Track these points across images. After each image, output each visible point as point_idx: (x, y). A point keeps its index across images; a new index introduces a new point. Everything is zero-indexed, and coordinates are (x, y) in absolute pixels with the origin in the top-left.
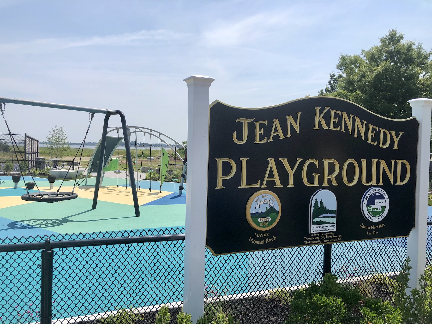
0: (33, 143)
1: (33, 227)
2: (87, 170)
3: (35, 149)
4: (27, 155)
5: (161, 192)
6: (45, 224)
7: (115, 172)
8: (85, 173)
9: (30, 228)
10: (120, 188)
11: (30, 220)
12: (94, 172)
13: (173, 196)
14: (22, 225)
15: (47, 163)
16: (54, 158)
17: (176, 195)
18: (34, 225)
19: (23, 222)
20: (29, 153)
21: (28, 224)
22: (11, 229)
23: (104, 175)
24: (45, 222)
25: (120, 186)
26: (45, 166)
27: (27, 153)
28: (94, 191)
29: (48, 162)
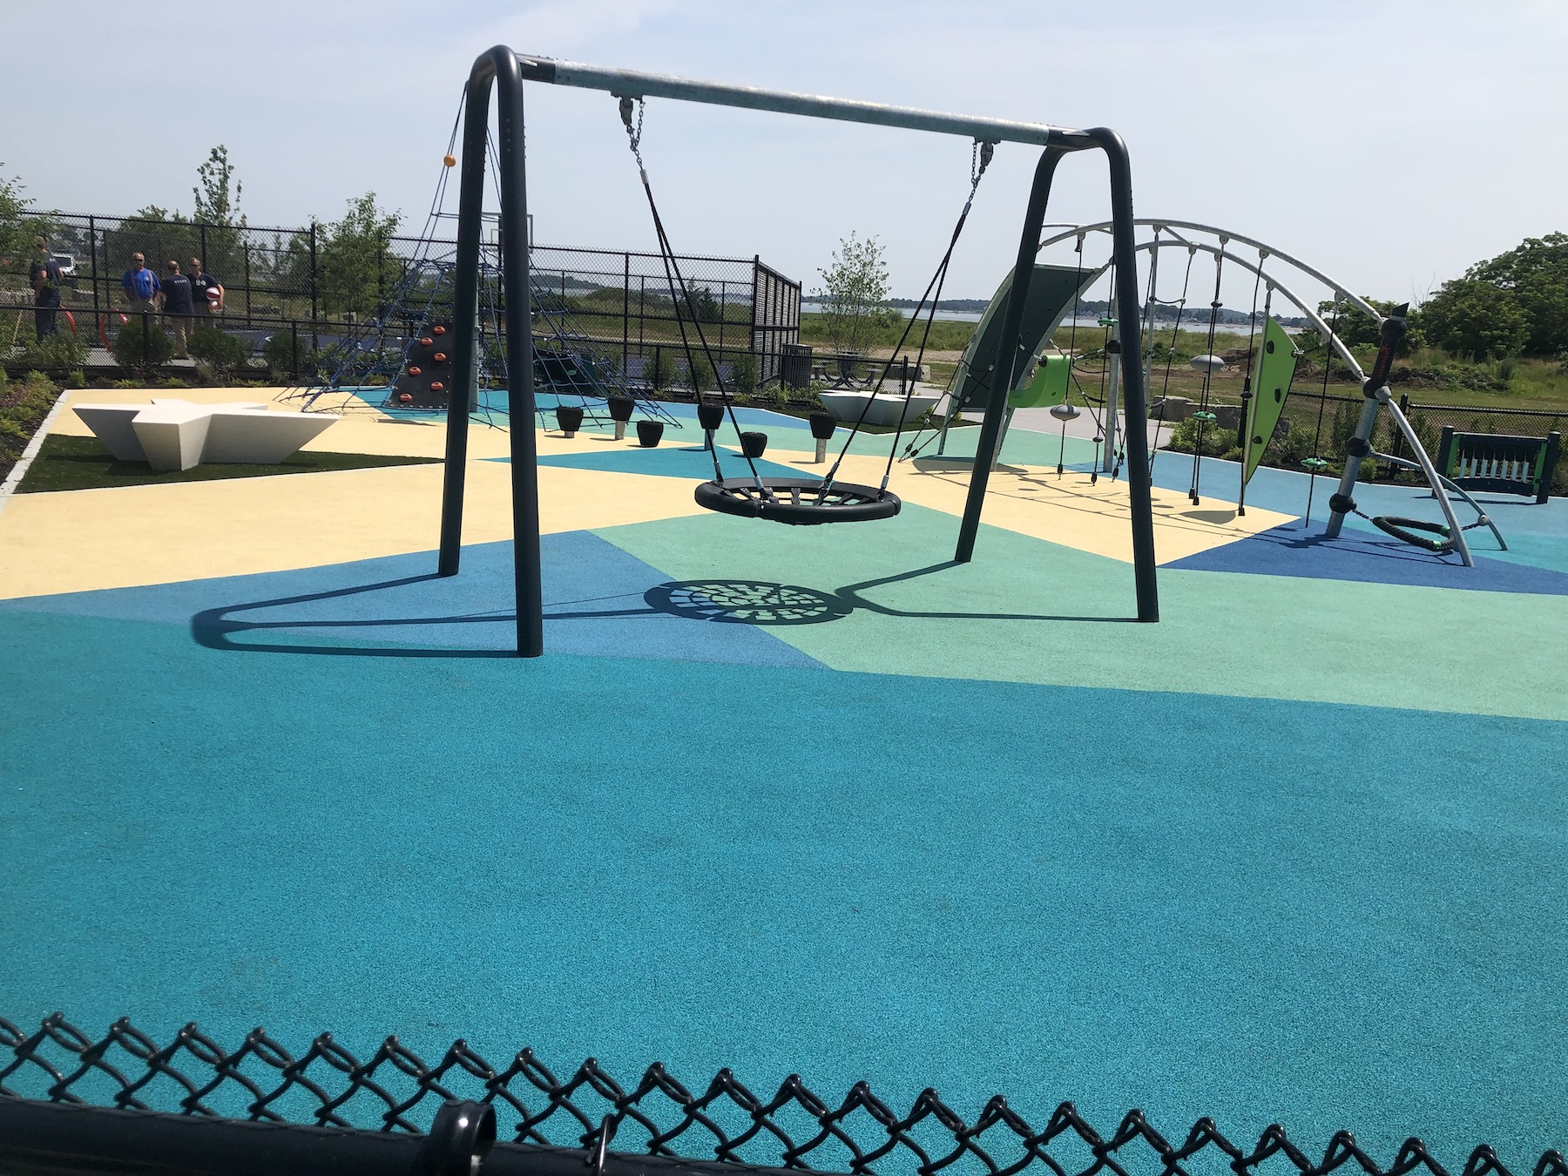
0: (780, 292)
1: (729, 615)
2: (947, 398)
3: (785, 317)
4: (759, 335)
5: (1242, 513)
6: (772, 609)
7: (1055, 413)
8: (942, 410)
9: (719, 618)
10: (1069, 478)
11: (725, 583)
12: (973, 406)
13: (1300, 535)
14: (694, 599)
15: (820, 366)
16: (845, 350)
17: (1312, 532)
18: (734, 609)
19: (699, 589)
20: (764, 329)
21: (715, 598)
22: (654, 615)
23: (1008, 421)
24: (774, 600)
25: (1069, 467)
26: (813, 376)
27: (760, 328)
28: (969, 483)
29: (824, 364)
